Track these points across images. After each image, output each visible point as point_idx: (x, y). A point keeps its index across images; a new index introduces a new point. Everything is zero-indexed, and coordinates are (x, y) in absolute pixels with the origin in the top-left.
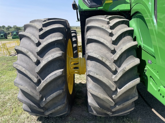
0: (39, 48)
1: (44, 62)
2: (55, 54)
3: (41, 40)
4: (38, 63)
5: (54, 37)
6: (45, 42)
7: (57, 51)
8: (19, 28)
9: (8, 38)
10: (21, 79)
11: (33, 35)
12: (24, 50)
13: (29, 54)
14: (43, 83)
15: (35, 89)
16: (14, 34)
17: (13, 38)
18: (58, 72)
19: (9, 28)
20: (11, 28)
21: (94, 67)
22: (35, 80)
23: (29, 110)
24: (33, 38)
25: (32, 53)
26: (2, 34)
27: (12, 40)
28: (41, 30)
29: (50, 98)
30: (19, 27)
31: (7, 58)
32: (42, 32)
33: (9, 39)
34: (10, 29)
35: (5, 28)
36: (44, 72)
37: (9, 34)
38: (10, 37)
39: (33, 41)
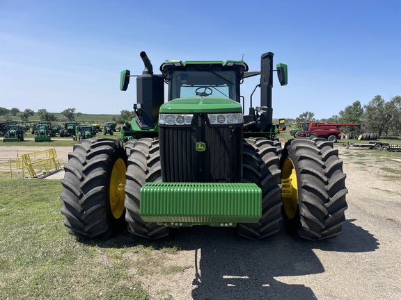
0: (85, 168)
1: (87, 179)
2: (98, 172)
3: (87, 161)
4: (82, 179)
5: (100, 158)
6: (90, 163)
7: (100, 170)
8: (53, 116)
9: (25, 139)
10: (66, 193)
11: (81, 155)
12: (72, 169)
13: (76, 172)
14: (85, 197)
15: (78, 202)
16: (41, 130)
17: (37, 141)
18: (99, 188)
19: (29, 113)
20: (32, 113)
21: (130, 185)
22: (79, 194)
23: (70, 225)
24: (80, 159)
25: (79, 171)
26: (13, 131)
27: (34, 145)
28: (89, 151)
29: (90, 211)
30: (53, 114)
31: (30, 182)
32: (89, 154)
33: (28, 143)
34: (30, 118)
35: (18, 114)
36: (86, 188)
37: (27, 129)
38: (29, 137)
39: (80, 161)
